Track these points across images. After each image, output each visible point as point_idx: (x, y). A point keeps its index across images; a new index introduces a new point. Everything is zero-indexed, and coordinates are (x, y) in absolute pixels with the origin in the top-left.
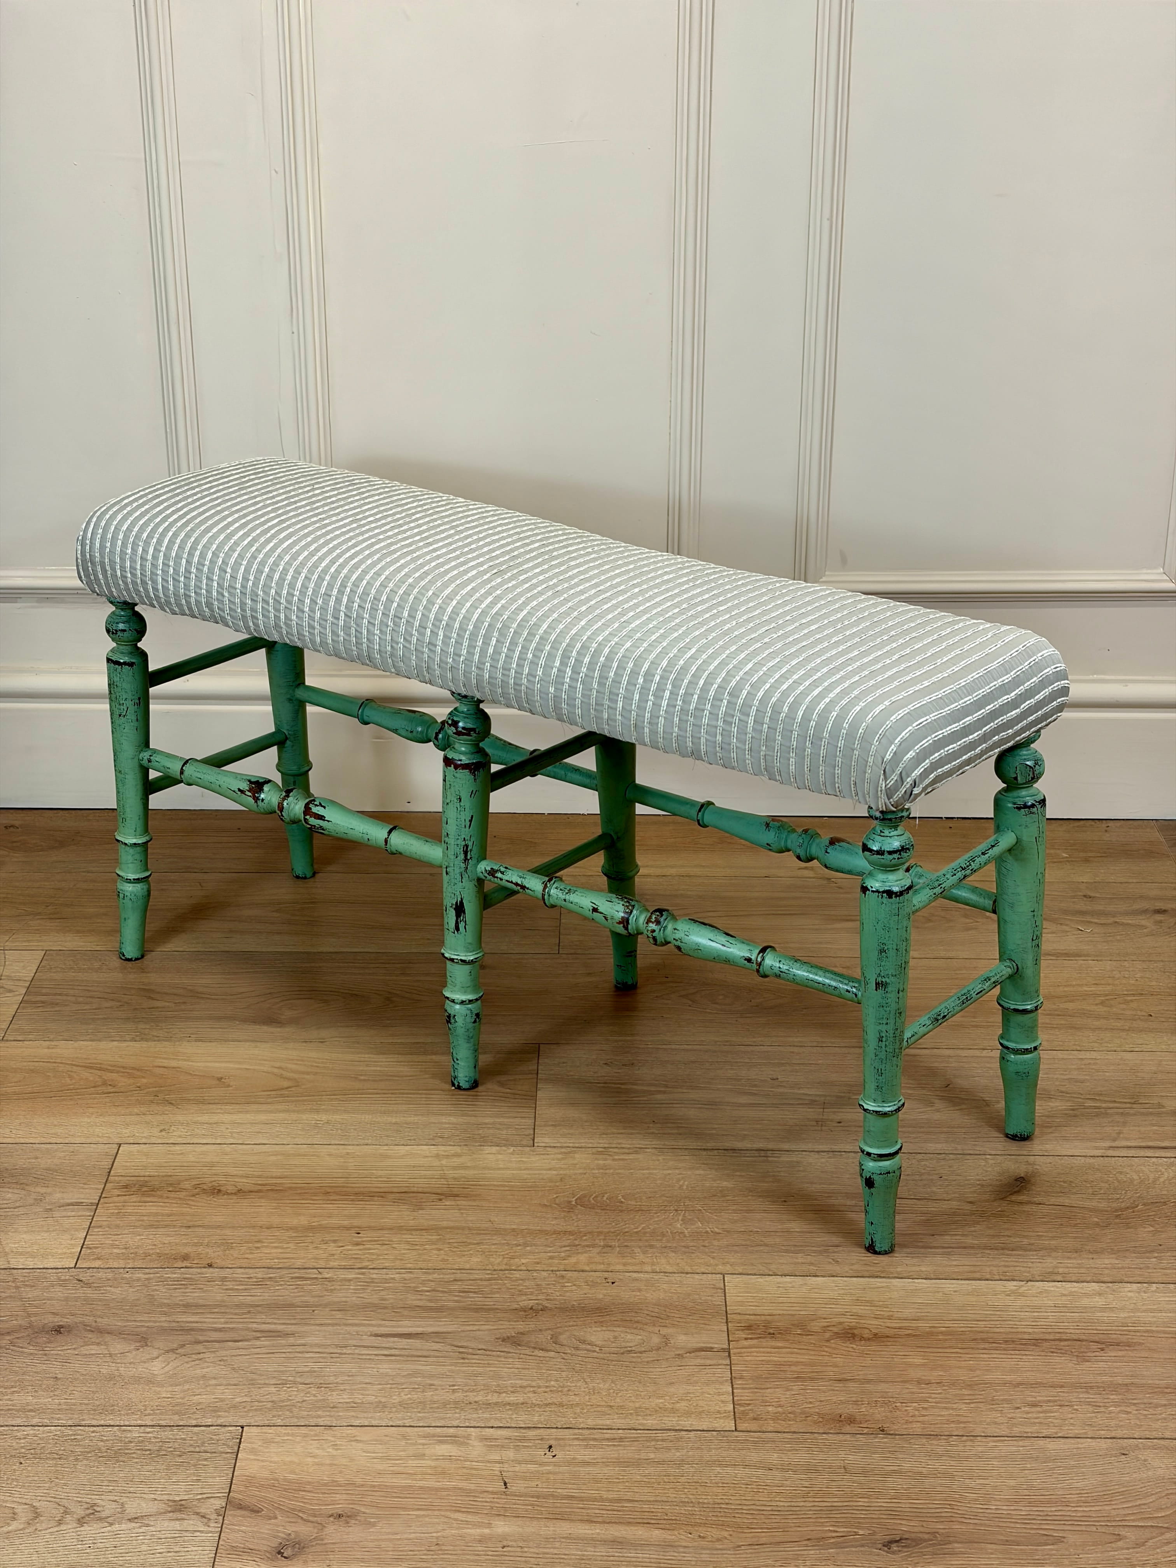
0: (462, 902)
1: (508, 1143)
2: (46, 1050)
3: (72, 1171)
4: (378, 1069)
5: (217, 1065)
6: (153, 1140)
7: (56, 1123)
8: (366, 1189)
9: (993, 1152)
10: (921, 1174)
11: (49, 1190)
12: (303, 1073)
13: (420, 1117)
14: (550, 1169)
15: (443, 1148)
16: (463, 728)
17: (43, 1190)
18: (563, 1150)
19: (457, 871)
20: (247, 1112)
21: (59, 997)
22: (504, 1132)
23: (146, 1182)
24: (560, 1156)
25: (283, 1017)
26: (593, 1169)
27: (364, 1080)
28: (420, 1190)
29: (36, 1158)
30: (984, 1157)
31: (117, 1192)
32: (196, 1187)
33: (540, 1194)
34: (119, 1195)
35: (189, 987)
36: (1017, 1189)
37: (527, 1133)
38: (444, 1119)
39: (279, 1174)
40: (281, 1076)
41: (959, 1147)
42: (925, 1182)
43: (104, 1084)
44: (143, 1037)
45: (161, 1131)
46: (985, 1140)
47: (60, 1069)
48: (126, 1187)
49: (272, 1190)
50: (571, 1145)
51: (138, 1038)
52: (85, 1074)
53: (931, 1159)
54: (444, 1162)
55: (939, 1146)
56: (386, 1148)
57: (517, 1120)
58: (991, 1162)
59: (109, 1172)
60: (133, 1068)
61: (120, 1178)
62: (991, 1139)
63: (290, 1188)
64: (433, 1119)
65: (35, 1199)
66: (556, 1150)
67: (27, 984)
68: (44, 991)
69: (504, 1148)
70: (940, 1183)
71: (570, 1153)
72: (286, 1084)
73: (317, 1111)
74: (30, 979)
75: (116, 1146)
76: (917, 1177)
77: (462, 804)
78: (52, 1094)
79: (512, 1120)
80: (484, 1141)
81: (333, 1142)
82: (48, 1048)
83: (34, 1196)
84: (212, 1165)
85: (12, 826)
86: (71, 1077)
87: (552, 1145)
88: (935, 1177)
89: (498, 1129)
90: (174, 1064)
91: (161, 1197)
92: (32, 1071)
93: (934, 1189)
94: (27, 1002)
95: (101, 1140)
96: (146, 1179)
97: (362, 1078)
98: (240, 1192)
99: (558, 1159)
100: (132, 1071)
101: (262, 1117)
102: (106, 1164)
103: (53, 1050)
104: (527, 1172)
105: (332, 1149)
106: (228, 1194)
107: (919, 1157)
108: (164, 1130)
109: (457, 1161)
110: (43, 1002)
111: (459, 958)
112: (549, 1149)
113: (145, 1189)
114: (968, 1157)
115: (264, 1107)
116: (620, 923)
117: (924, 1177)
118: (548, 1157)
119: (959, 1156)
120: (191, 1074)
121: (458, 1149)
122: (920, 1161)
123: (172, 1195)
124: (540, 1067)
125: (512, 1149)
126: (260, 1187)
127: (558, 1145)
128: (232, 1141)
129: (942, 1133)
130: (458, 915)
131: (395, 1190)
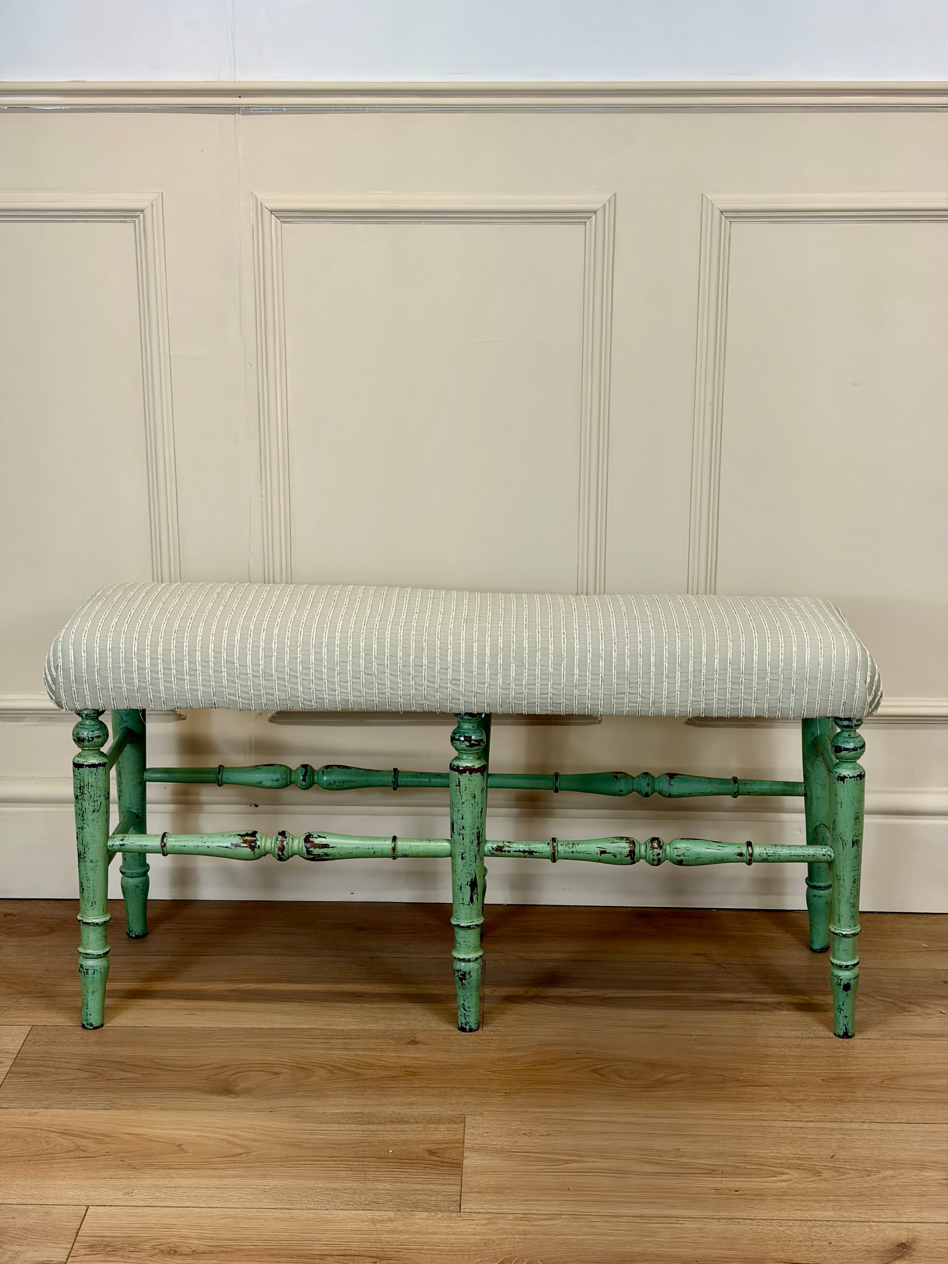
0: (475, 879)
1: (436, 1209)
2: (27, 1118)
3: (44, 1231)
4: (321, 1137)
5: (177, 1132)
6: (118, 1203)
7: (32, 1185)
8: (309, 1252)
9: (876, 1220)
10: (812, 1241)
11: (23, 1248)
12: (255, 1140)
13: (358, 1184)
14: (475, 1234)
15: (378, 1213)
16: (475, 741)
17: (17, 1248)
18: (487, 1216)
19: (473, 854)
20: (203, 1177)
21: (41, 1068)
22: (434, 1198)
23: (110, 1242)
24: (484, 1222)
25: (238, 1088)
26: (515, 1234)
27: (309, 1148)
28: (357, 1253)
29: (14, 1218)
30: (868, 1224)
31: (84, 1252)
32: (154, 1248)
33: (466, 1258)
34: (85, 1255)
35: (156, 1060)
36: (899, 1255)
37: (454, 1199)
38: (380, 1186)
39: (229, 1237)
40: (235, 1144)
41: (845, 1214)
42: (816, 1248)
43: (78, 1148)
44: (112, 1106)
45: (125, 1194)
46: (869, 1208)
47: (39, 1135)
48: (90, 1247)
49: (223, 1252)
50: (494, 1211)
51: (108, 1107)
52: (60, 1140)
53: (821, 1226)
54: (379, 1226)
55: (827, 1214)
56: (326, 1212)
57: (445, 1188)
58: (875, 1228)
59: (78, 1233)
60: (104, 1135)
61: (87, 1238)
62: (873, 1207)
63: (239, 1250)
64: (370, 1185)
65: (11, 1257)
66: (479, 1216)
67: (14, 1057)
68: (28, 1062)
69: (433, 1214)
70: (830, 1249)
71: (493, 1218)
72: (238, 1151)
73: (265, 1177)
74: (17, 1052)
75: (85, 1208)
76: (809, 1243)
77: (476, 800)
78: (30, 1158)
79: (439, 1187)
80: (416, 1206)
81: (279, 1206)
82: (29, 1115)
83: (9, 1254)
84: (169, 1227)
85: (10, 914)
86: (47, 1142)
87: (477, 1211)
88: (825, 1243)
89: (429, 1195)
90: (139, 1131)
91: (123, 1257)
92: (14, 1137)
93: (825, 1254)
94: (12, 1073)
95: (72, 1202)
96: (110, 1239)
97: (307, 1145)
98: (193, 1253)
99: (483, 1225)
100: (101, 1137)
101: (216, 1182)
102: (76, 1225)
103: (34, 1118)
104: (453, 1236)
105: (278, 1214)
106: (182, 1254)
107: (810, 1224)
108: (128, 1193)
109: (389, 1226)
110: (27, 1073)
111: (474, 924)
112: (474, 1215)
113: (109, 1249)
114: (854, 1224)
115: (218, 1173)
116: (628, 856)
117: (815, 1243)
118: (473, 1222)
119: (846, 1223)
120: (153, 1141)
121: (391, 1214)
122: (810, 1227)
123: (133, 1255)
124: (466, 1137)
125: (440, 1215)
126: (211, 1249)
127: (483, 1211)
128: (188, 1204)
129: (829, 1201)
130: (472, 890)
131: (334, 1253)
